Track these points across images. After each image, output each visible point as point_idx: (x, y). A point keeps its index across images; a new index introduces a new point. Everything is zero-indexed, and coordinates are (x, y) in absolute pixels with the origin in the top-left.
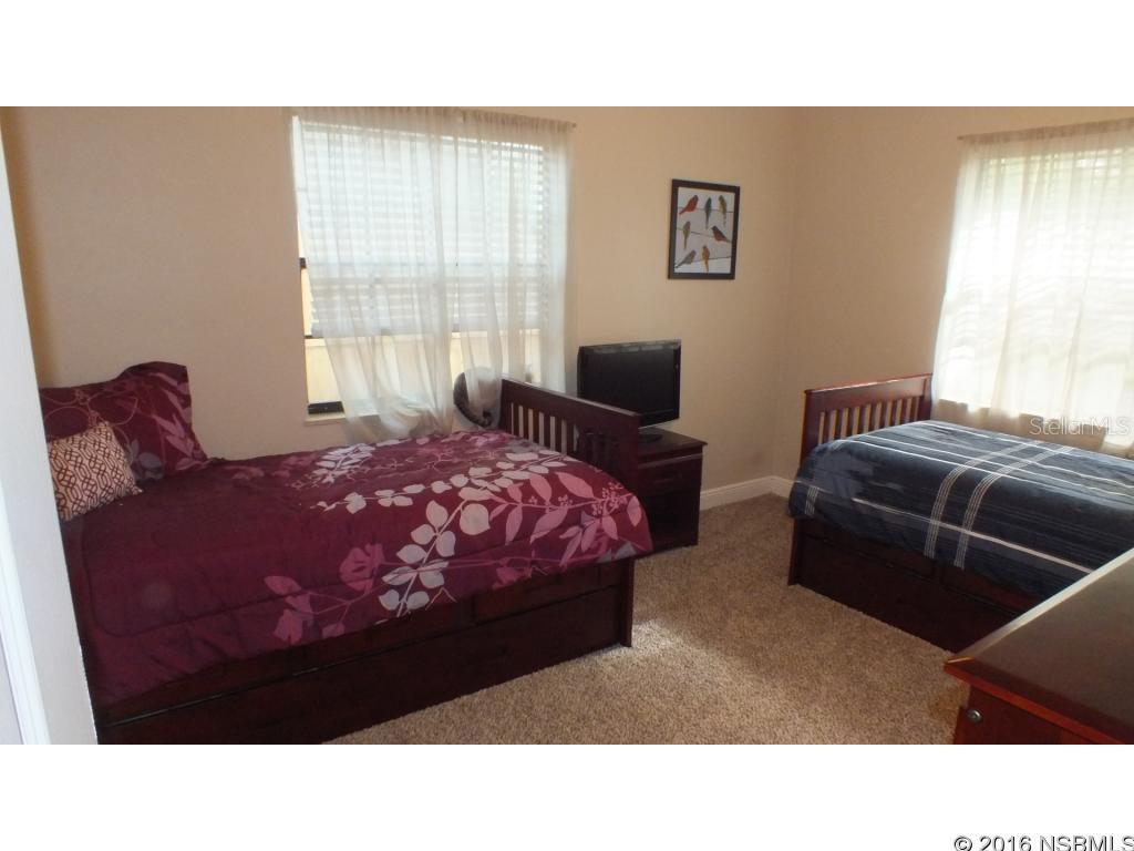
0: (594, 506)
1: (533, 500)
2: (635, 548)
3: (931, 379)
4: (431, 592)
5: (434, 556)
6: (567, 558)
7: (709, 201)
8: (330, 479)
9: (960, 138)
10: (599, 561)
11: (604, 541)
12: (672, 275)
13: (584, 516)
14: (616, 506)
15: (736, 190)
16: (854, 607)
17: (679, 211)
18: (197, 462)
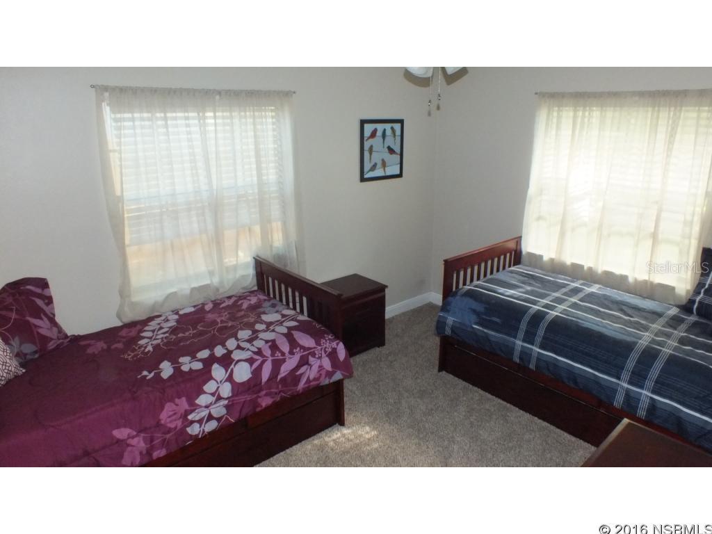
0: (316, 352)
1: (278, 354)
2: (342, 374)
3: (521, 240)
4: (218, 419)
5: (219, 398)
6: (301, 385)
7: (385, 130)
8: (150, 348)
9: (536, 94)
10: (321, 384)
11: (323, 373)
12: (363, 179)
13: (311, 359)
14: (330, 350)
15: (401, 122)
16: (476, 386)
17: (365, 139)
18: (61, 341)
